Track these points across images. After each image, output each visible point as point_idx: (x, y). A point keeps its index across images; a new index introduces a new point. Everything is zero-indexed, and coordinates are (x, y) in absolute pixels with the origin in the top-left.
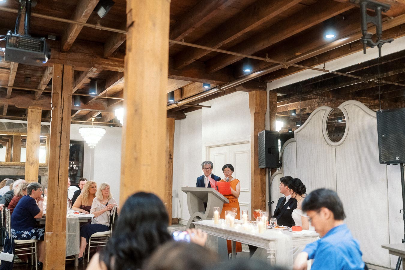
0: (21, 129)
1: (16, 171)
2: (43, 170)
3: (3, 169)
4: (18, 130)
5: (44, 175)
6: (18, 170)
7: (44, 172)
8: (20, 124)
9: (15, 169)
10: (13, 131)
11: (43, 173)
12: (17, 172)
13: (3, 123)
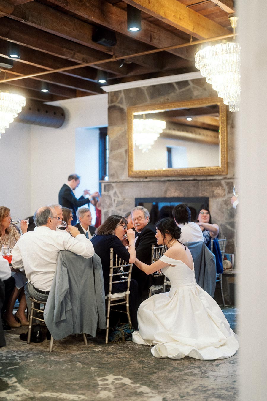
0: (173, 94)
1: (163, 187)
2: (211, 183)
3: (142, 184)
4: (168, 99)
5: (214, 196)
6: (167, 184)
7: (214, 189)
8: (170, 85)
9: (162, 184)
10: (159, 102)
11: (213, 192)
12: (164, 189)
13: (143, 88)
